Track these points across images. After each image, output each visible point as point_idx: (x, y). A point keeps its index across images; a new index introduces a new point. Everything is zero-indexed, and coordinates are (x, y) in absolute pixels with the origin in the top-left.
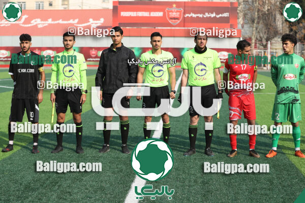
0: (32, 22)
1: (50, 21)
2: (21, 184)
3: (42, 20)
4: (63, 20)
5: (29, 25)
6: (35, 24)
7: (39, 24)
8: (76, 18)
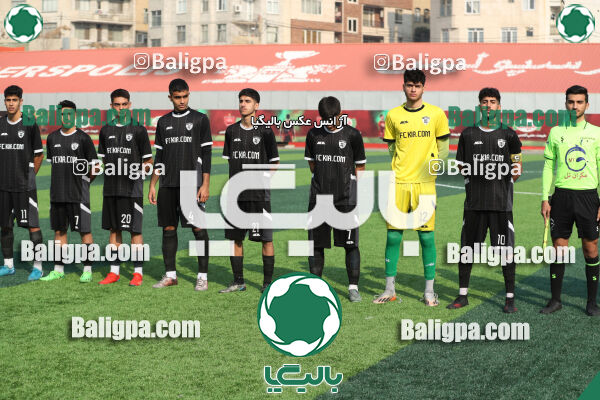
0: (495, 66)
1: (529, 64)
2: (485, 370)
3: (513, 63)
4: (553, 64)
5: (491, 72)
6: (501, 70)
7: (509, 70)
8: (578, 60)
